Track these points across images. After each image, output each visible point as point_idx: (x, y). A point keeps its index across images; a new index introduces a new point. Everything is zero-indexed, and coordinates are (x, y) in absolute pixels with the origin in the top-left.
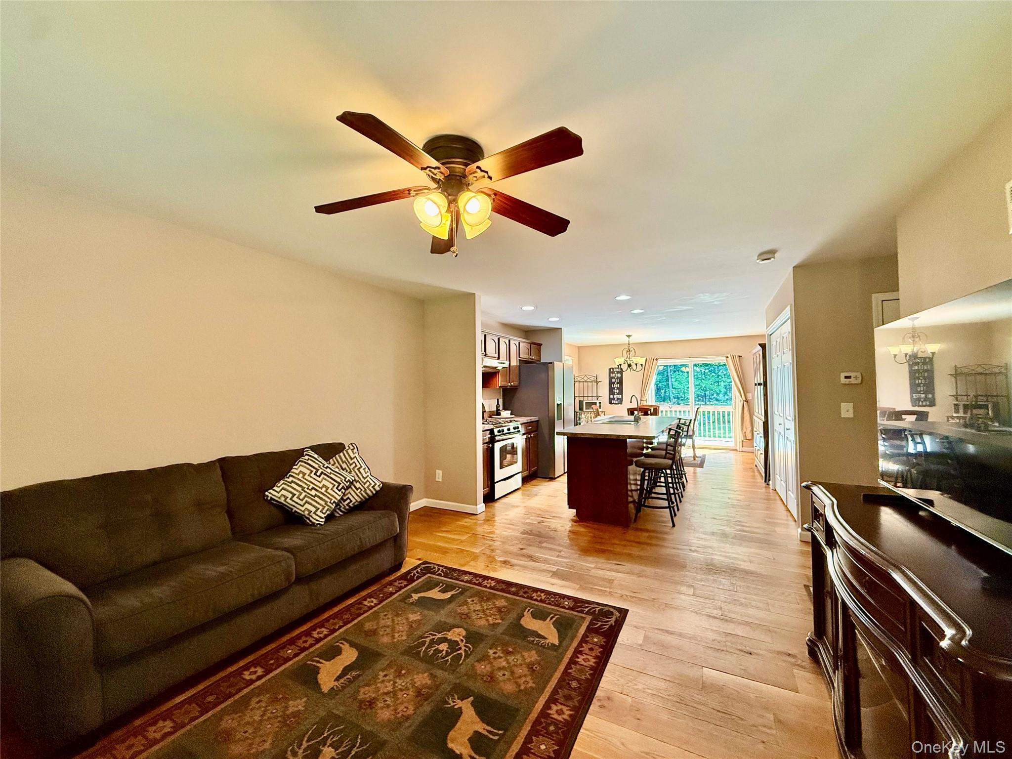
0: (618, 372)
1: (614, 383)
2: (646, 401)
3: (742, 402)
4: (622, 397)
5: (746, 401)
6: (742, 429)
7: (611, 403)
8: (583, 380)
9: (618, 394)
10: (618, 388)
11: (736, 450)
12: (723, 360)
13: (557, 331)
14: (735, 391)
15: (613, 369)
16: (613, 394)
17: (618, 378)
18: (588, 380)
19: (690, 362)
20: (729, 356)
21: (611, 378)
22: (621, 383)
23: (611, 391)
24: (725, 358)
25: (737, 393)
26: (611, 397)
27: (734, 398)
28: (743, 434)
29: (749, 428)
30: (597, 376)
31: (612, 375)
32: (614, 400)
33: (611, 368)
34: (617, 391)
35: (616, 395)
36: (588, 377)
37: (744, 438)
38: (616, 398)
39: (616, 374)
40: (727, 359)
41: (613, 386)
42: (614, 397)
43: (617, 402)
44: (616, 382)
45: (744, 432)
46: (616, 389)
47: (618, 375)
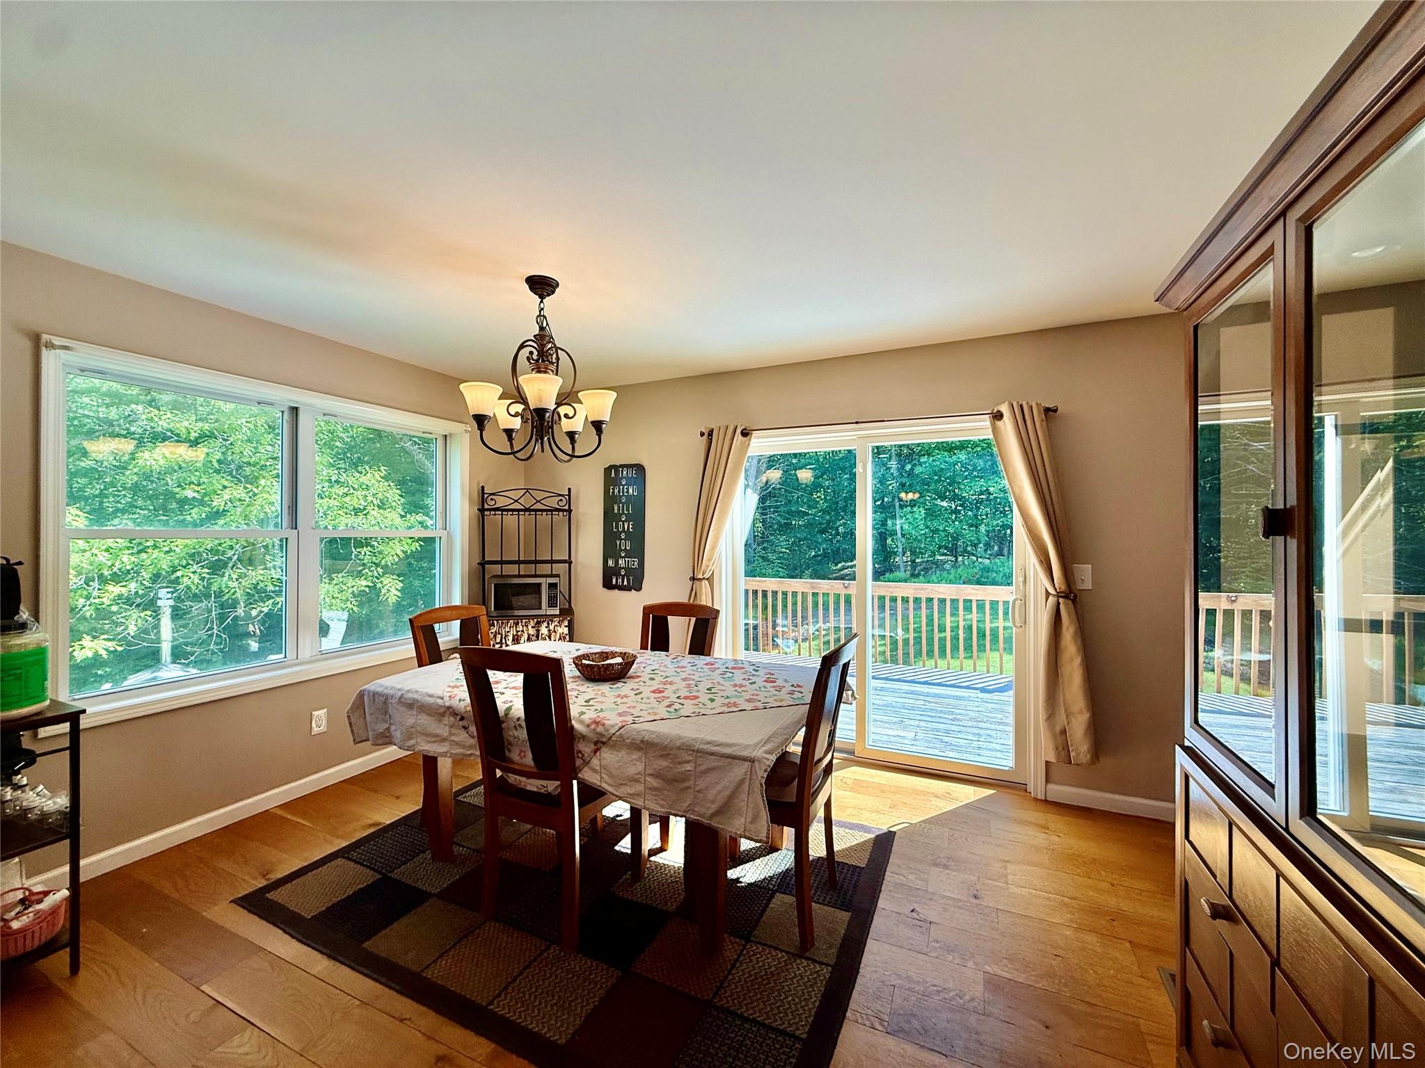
0: (630, 481)
1: (618, 519)
3: (1052, 600)
4: (642, 564)
5: (1070, 594)
6: (1051, 715)
7: (608, 585)
8: (517, 506)
9: (629, 555)
10: (629, 536)
11: (1023, 791)
12: (978, 428)
14: (1023, 553)
15: (616, 468)
16: (616, 555)
17: (629, 497)
18: (538, 506)
19: (861, 442)
20: (1004, 409)
21: (608, 501)
22: (638, 516)
23: (610, 549)
24: (986, 422)
25: (1033, 561)
26: (611, 563)
27: (1021, 579)
28: (1054, 736)
29: (1081, 712)
30: (569, 495)
31: (613, 489)
32: (617, 575)
33: (611, 467)
34: (628, 543)
35: (623, 557)
36: (539, 496)
37: (1058, 756)
38: (623, 568)
39: (624, 486)
40: (999, 423)
41: (617, 527)
42: (617, 562)
43: (625, 583)
44: (624, 514)
45: (1058, 729)
46: (623, 536)
47: (631, 492)
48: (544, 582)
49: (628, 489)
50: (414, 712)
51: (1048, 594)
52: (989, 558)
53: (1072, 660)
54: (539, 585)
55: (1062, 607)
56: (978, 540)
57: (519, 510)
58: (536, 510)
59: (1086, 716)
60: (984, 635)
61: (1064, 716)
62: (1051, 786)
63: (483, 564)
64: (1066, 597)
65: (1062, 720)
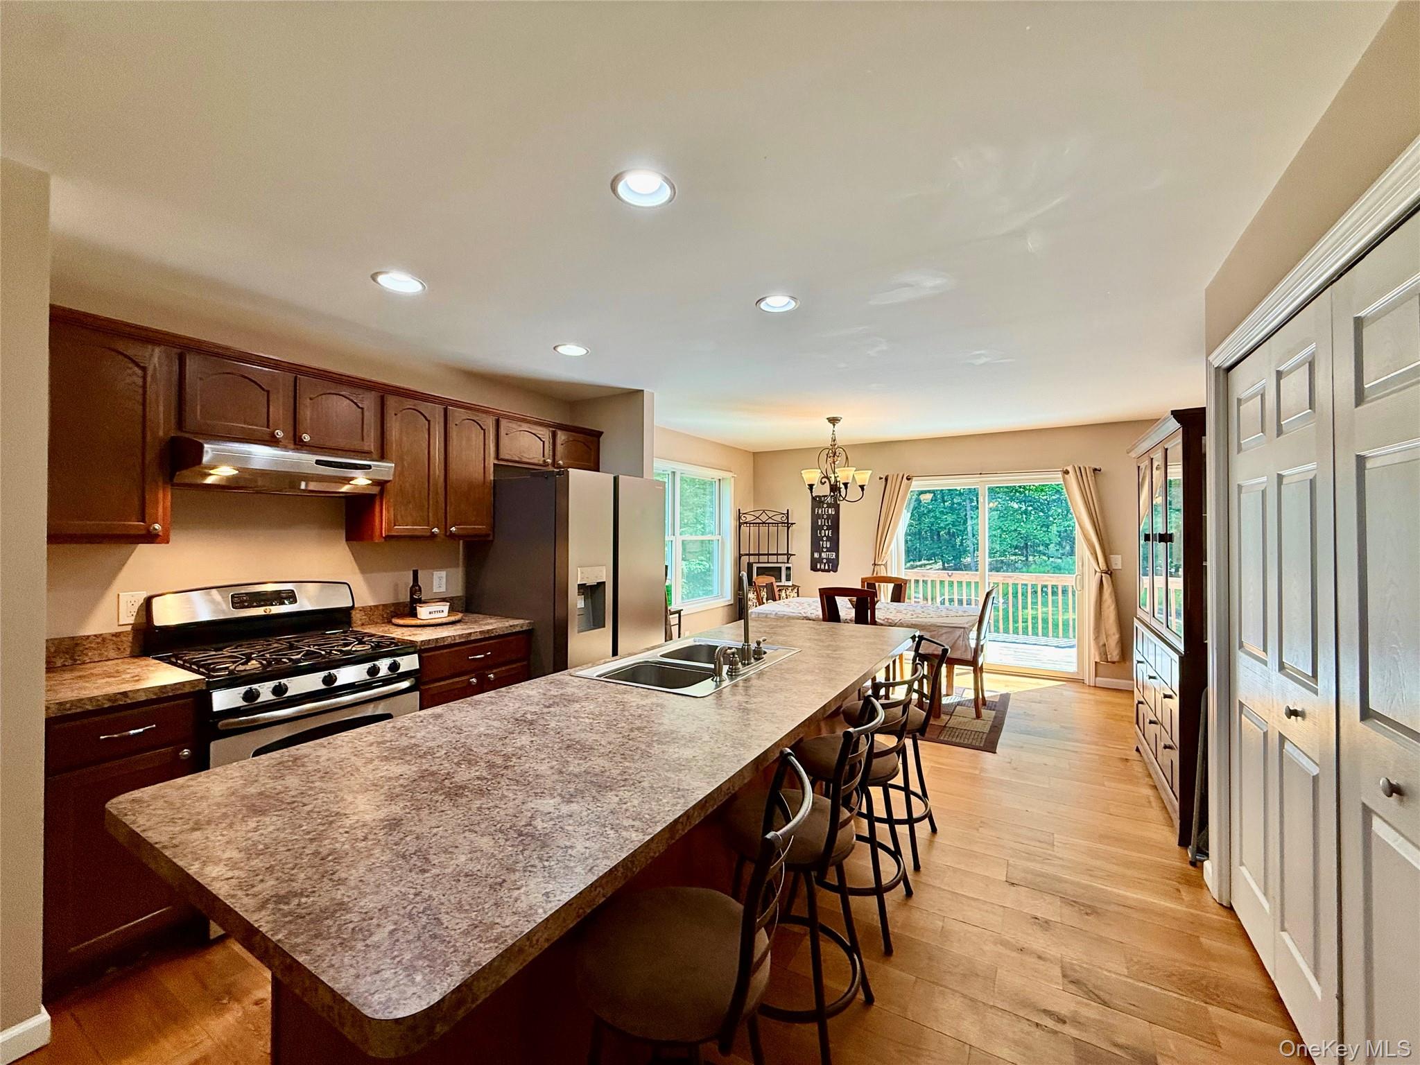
0: (829, 506)
1: (821, 528)
2: (885, 565)
3: (1098, 575)
4: (837, 556)
5: (1109, 572)
6: (1097, 638)
7: (814, 569)
8: (758, 521)
9: (829, 550)
10: (829, 539)
11: (1081, 682)
12: (1056, 479)
13: (633, 397)
14: (1081, 548)
15: (820, 497)
16: (820, 551)
17: (829, 515)
18: (770, 521)
19: (982, 484)
20: (1070, 469)
21: (815, 517)
22: (835, 527)
23: (816, 546)
24: (1060, 475)
25: (1087, 554)
26: (816, 555)
27: (1080, 564)
28: (1099, 648)
29: (1114, 634)
30: (788, 513)
31: (818, 510)
32: (821, 562)
33: (816, 497)
34: (828, 543)
35: (824, 552)
36: (770, 514)
37: (1101, 658)
38: (825, 558)
39: (825, 508)
40: (1066, 476)
41: (820, 533)
42: (820, 555)
43: (827, 568)
44: (825, 525)
45: (1101, 644)
46: (825, 539)
47: (830, 512)
48: (784, 567)
49: (828, 510)
51: (1096, 572)
52: (1061, 558)
53: (1109, 607)
54: (780, 568)
55: (1104, 578)
56: (1050, 540)
57: (759, 523)
58: (769, 523)
59: (1117, 636)
60: (1058, 625)
61: (1104, 637)
62: (1098, 679)
63: (740, 556)
64: (1106, 573)
65: (1103, 639)
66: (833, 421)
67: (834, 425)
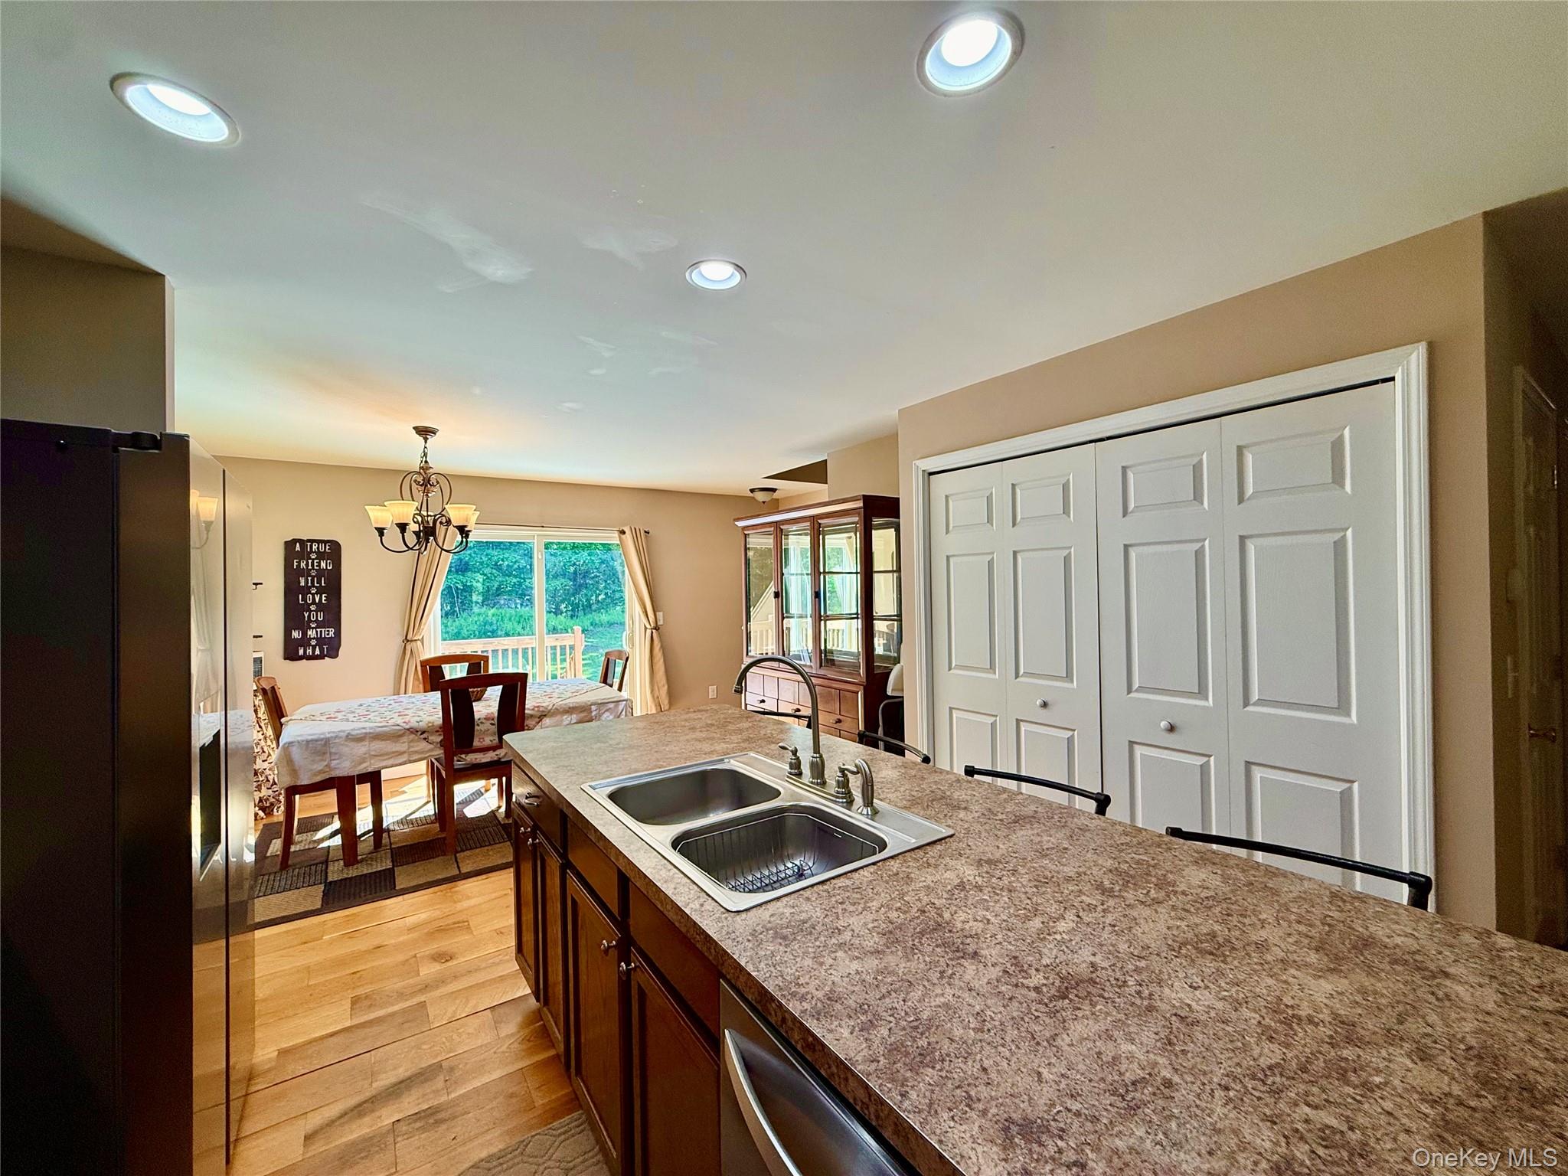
0: (321, 556)
1: (306, 590)
2: (422, 641)
3: (649, 632)
4: (338, 633)
7: (292, 656)
9: (320, 625)
10: (320, 607)
12: (614, 538)
14: (633, 607)
15: (302, 542)
16: (304, 627)
17: (320, 572)
19: (535, 538)
20: (627, 529)
21: (291, 574)
22: (333, 589)
23: (294, 615)
24: (616, 534)
25: (638, 609)
26: (296, 633)
27: (631, 622)
29: (664, 686)
31: (299, 563)
32: (306, 645)
33: (295, 541)
34: (320, 615)
35: (313, 628)
38: (314, 638)
39: (313, 560)
40: (623, 536)
41: (304, 600)
42: (305, 634)
43: (317, 652)
44: (314, 586)
46: (313, 608)
47: (323, 565)
49: (319, 563)
50: (367, 743)
51: (646, 628)
53: (659, 661)
55: (654, 634)
64: (655, 629)
65: (657, 693)
66: (425, 432)
67: (426, 440)
